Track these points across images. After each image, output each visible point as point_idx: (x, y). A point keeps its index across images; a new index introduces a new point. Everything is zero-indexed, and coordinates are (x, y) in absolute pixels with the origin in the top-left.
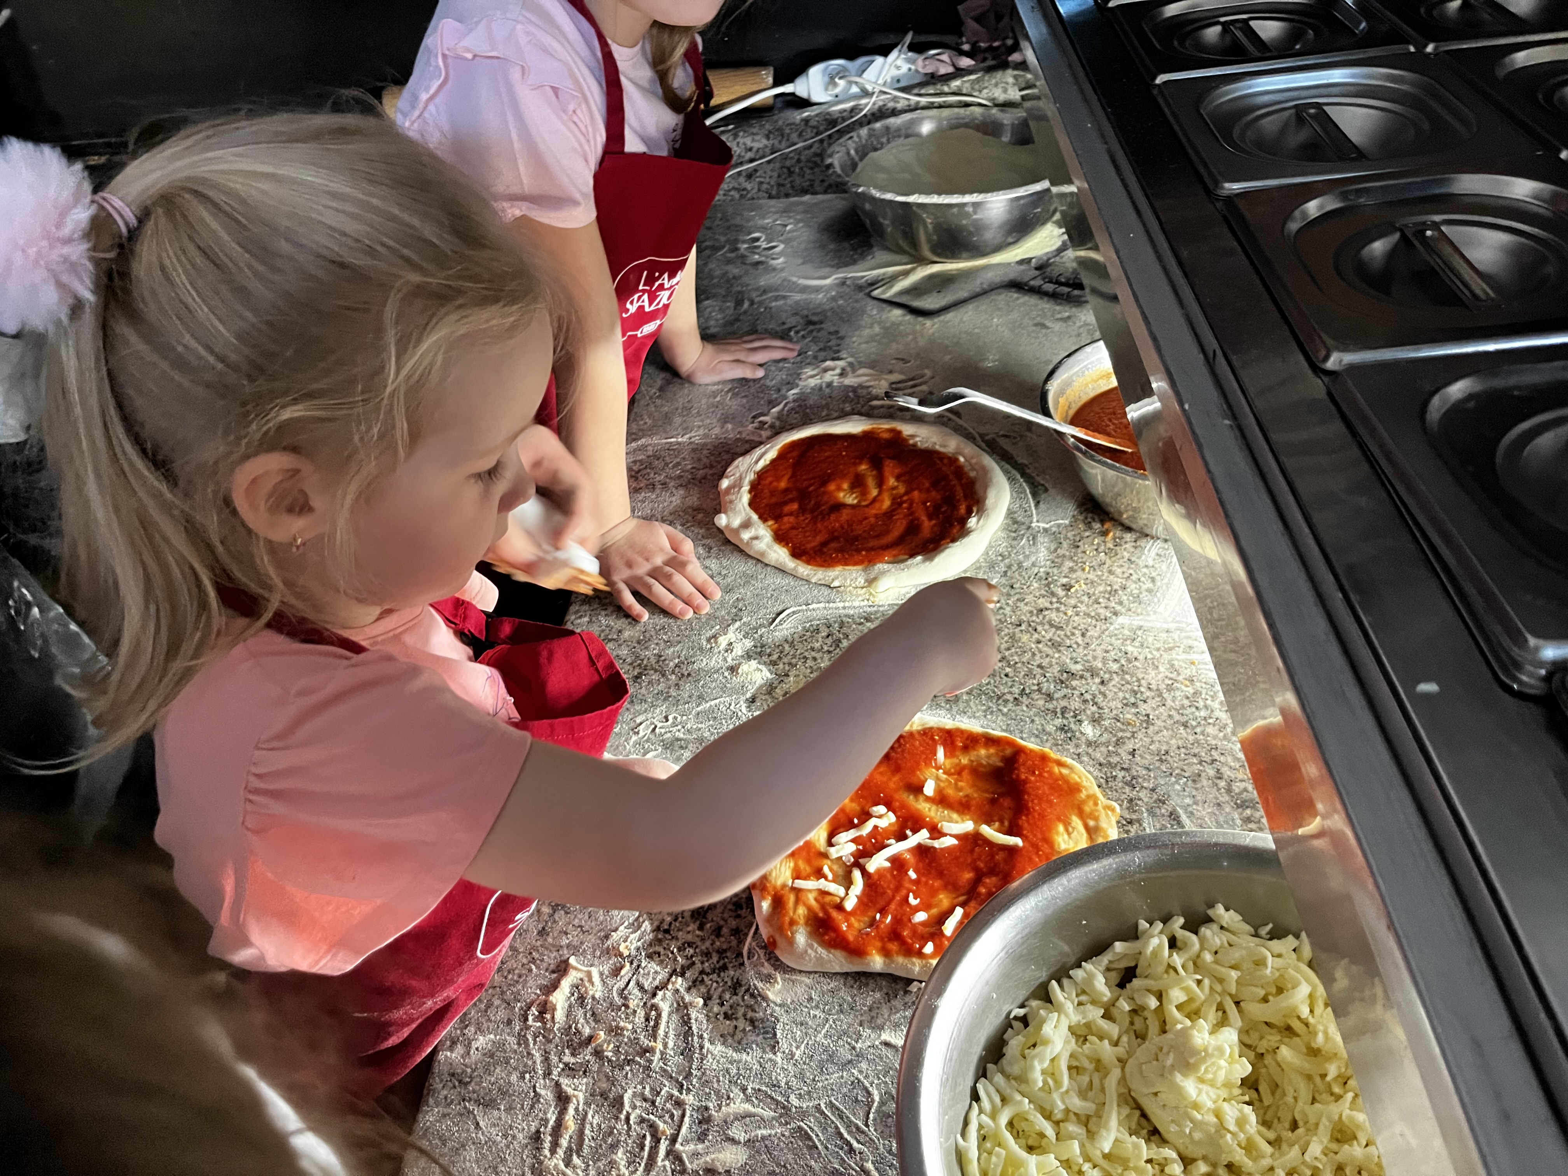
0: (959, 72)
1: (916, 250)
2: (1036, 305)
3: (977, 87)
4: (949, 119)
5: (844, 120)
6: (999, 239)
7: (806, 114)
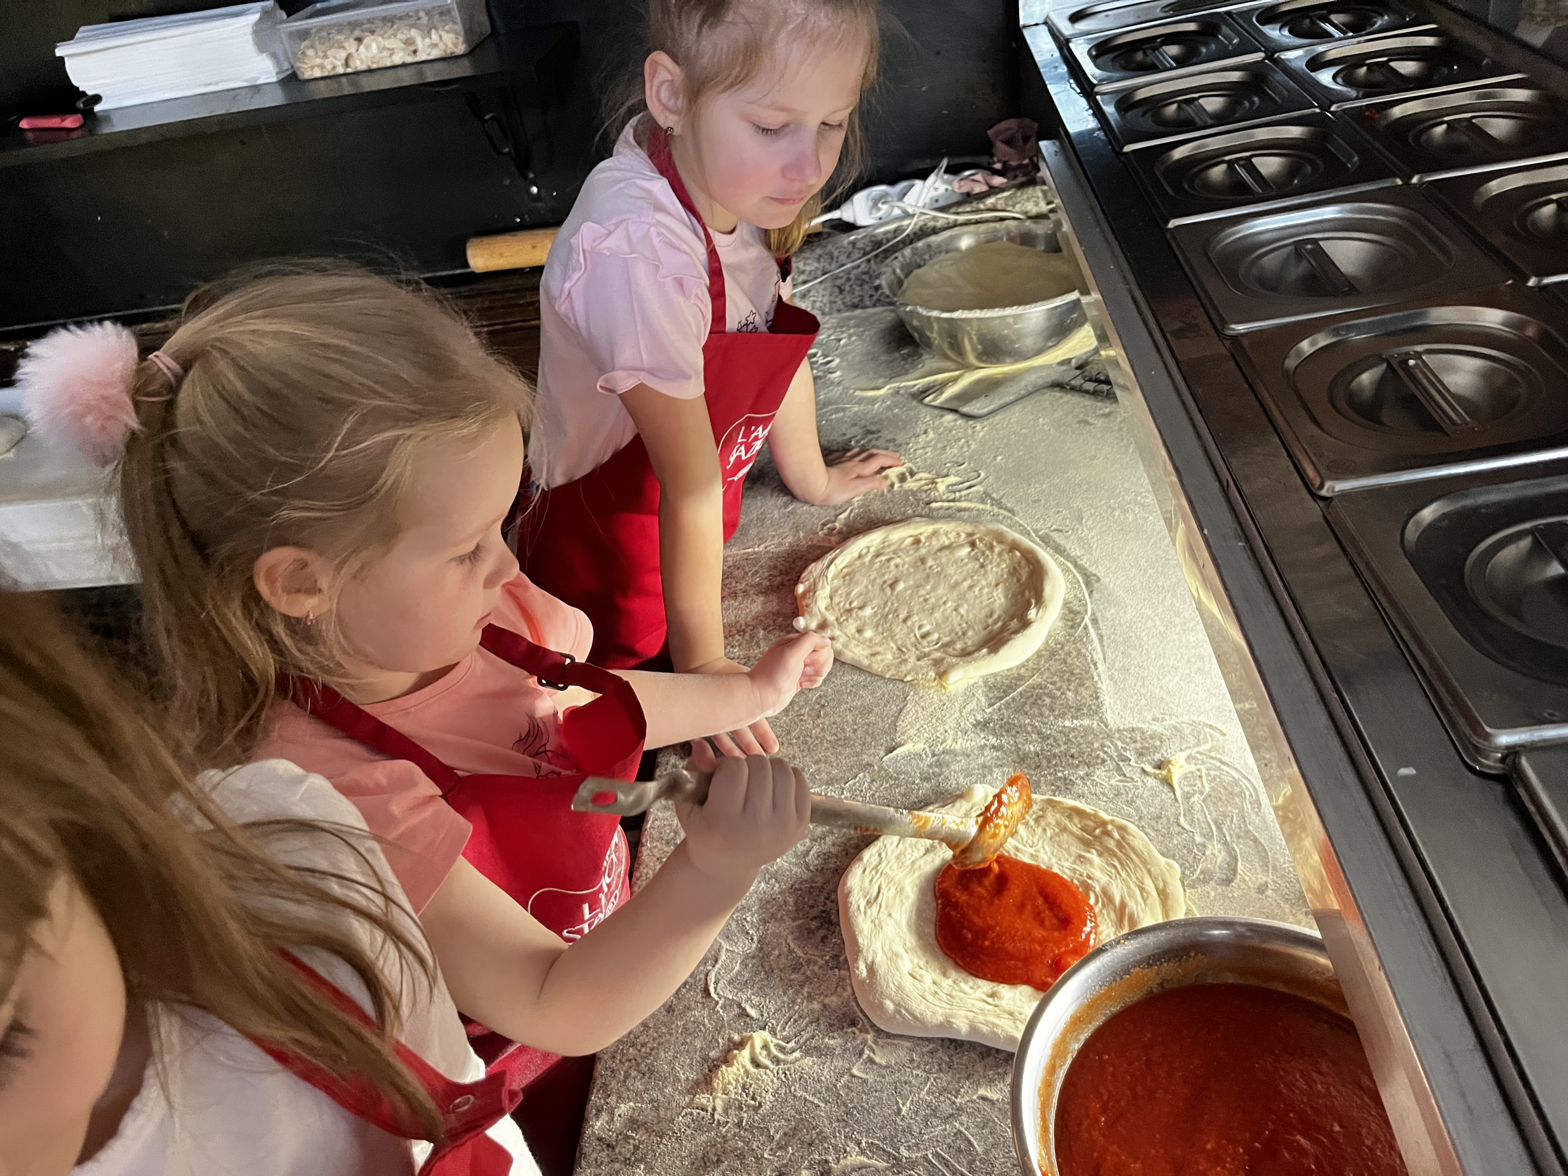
0: (993, 190)
1: (963, 358)
2: (1079, 404)
3: (1010, 203)
4: (986, 232)
5: (888, 241)
6: (1040, 344)
7: (852, 238)
